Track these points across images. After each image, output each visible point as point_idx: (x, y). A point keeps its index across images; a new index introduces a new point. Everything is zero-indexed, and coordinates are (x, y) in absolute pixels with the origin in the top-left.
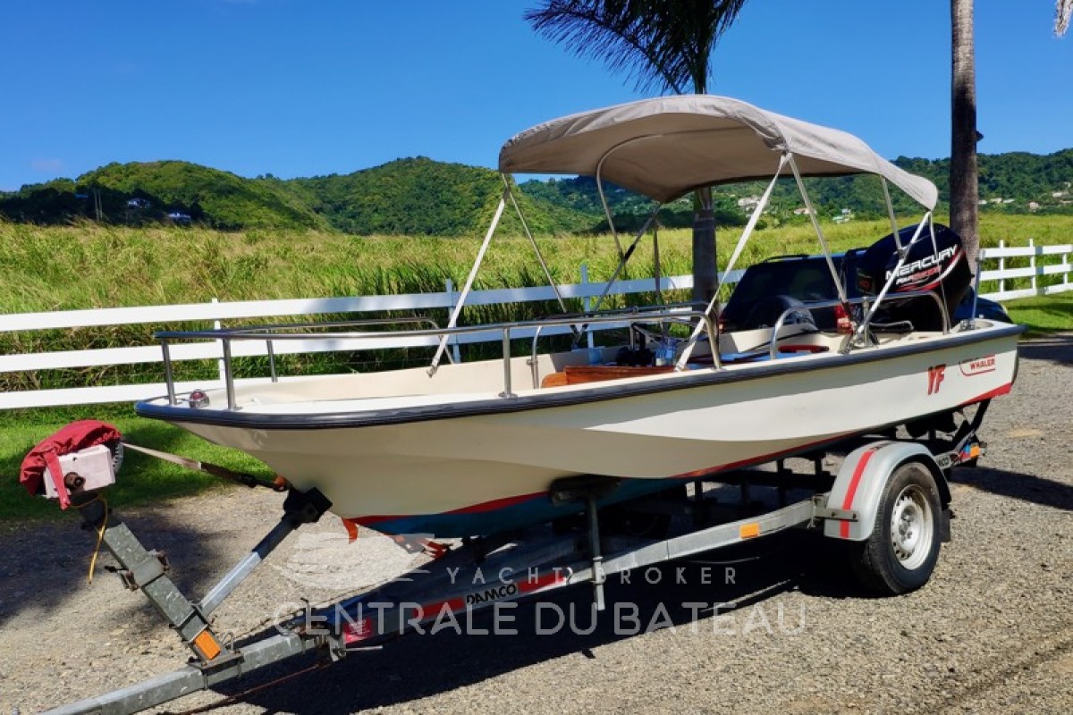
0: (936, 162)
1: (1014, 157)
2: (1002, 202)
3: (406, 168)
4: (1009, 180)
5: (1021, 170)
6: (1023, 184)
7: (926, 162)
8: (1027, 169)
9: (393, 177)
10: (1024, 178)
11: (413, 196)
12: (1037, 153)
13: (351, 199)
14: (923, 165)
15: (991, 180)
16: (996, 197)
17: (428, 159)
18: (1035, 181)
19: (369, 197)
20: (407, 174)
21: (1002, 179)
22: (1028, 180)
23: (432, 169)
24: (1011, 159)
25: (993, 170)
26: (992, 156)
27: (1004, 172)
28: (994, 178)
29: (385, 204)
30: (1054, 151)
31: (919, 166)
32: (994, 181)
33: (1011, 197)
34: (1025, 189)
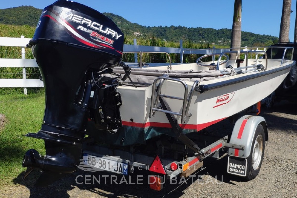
0: (189, 28)
1: (209, 29)
2: (205, 42)
3: (25, 9)
4: (207, 36)
5: (211, 33)
6: (211, 37)
7: (186, 28)
8: (212, 33)
9: (20, 12)
10: (211, 36)
11: (27, 19)
12: (215, 29)
13: (4, 18)
14: (185, 29)
15: (203, 35)
16: (204, 40)
17: (33, 7)
18: (214, 37)
19: (11, 18)
20: (25, 11)
21: (206, 35)
22: (213, 37)
23: (34, 10)
24: (208, 30)
25: (204, 33)
26: (204, 29)
27: (206, 33)
28: (204, 35)
29: (17, 20)
30: (219, 29)
31: (184, 29)
32: (204, 36)
33: (208, 41)
34: (212, 39)
